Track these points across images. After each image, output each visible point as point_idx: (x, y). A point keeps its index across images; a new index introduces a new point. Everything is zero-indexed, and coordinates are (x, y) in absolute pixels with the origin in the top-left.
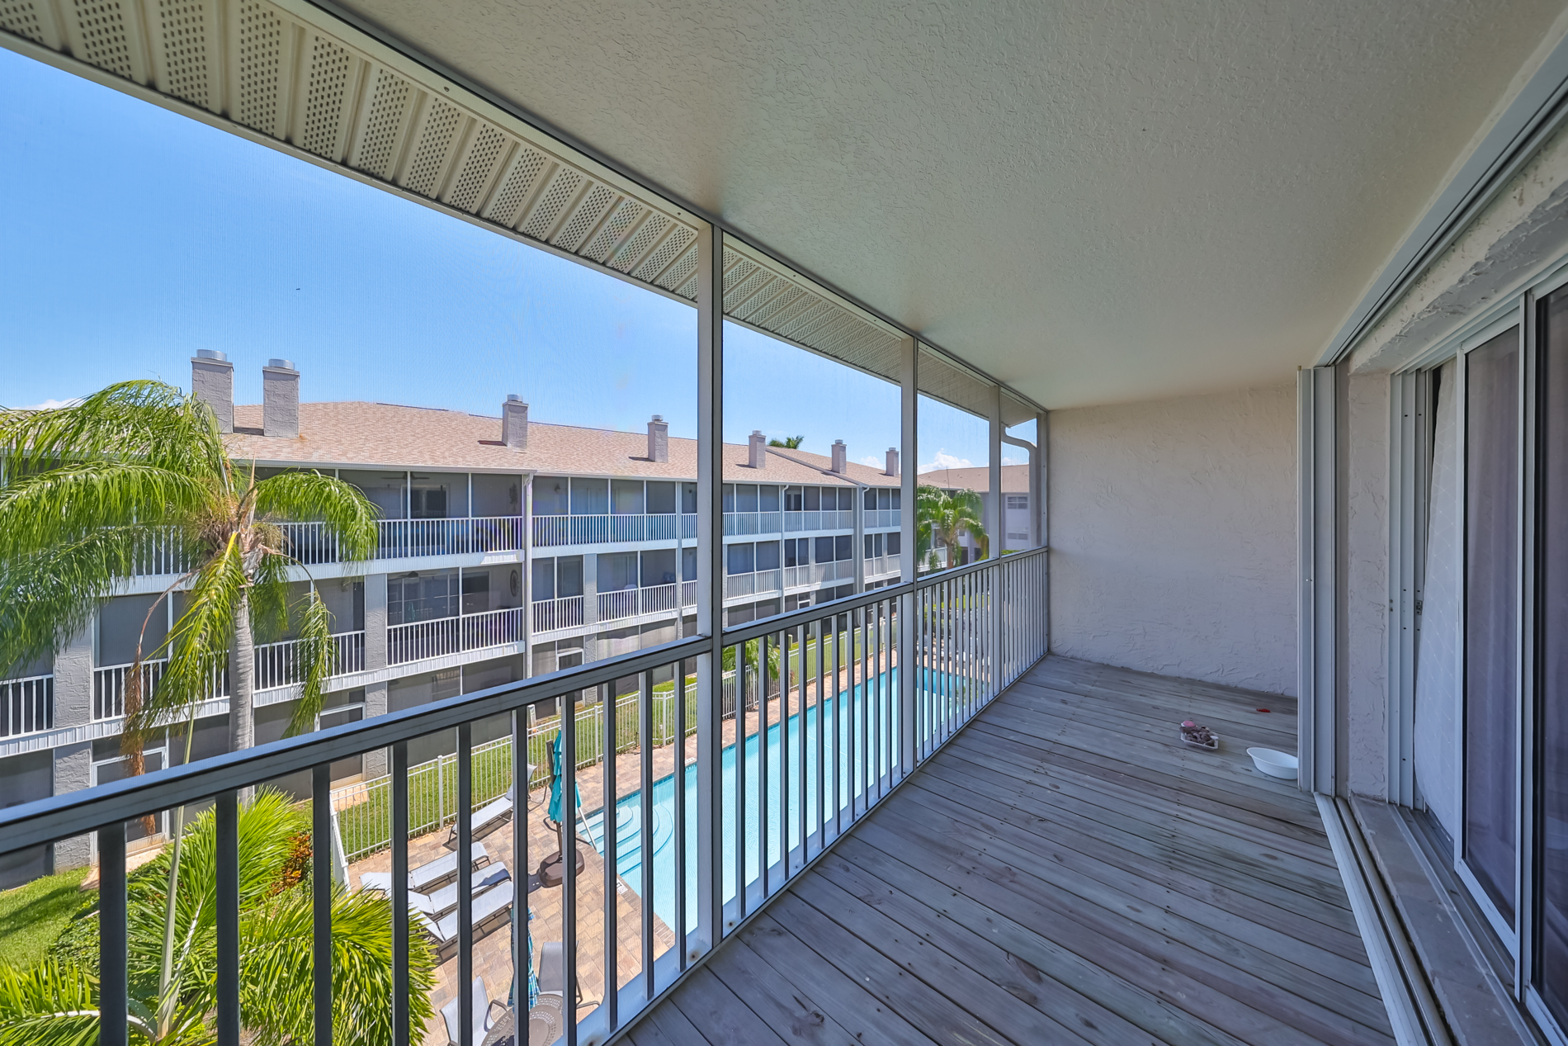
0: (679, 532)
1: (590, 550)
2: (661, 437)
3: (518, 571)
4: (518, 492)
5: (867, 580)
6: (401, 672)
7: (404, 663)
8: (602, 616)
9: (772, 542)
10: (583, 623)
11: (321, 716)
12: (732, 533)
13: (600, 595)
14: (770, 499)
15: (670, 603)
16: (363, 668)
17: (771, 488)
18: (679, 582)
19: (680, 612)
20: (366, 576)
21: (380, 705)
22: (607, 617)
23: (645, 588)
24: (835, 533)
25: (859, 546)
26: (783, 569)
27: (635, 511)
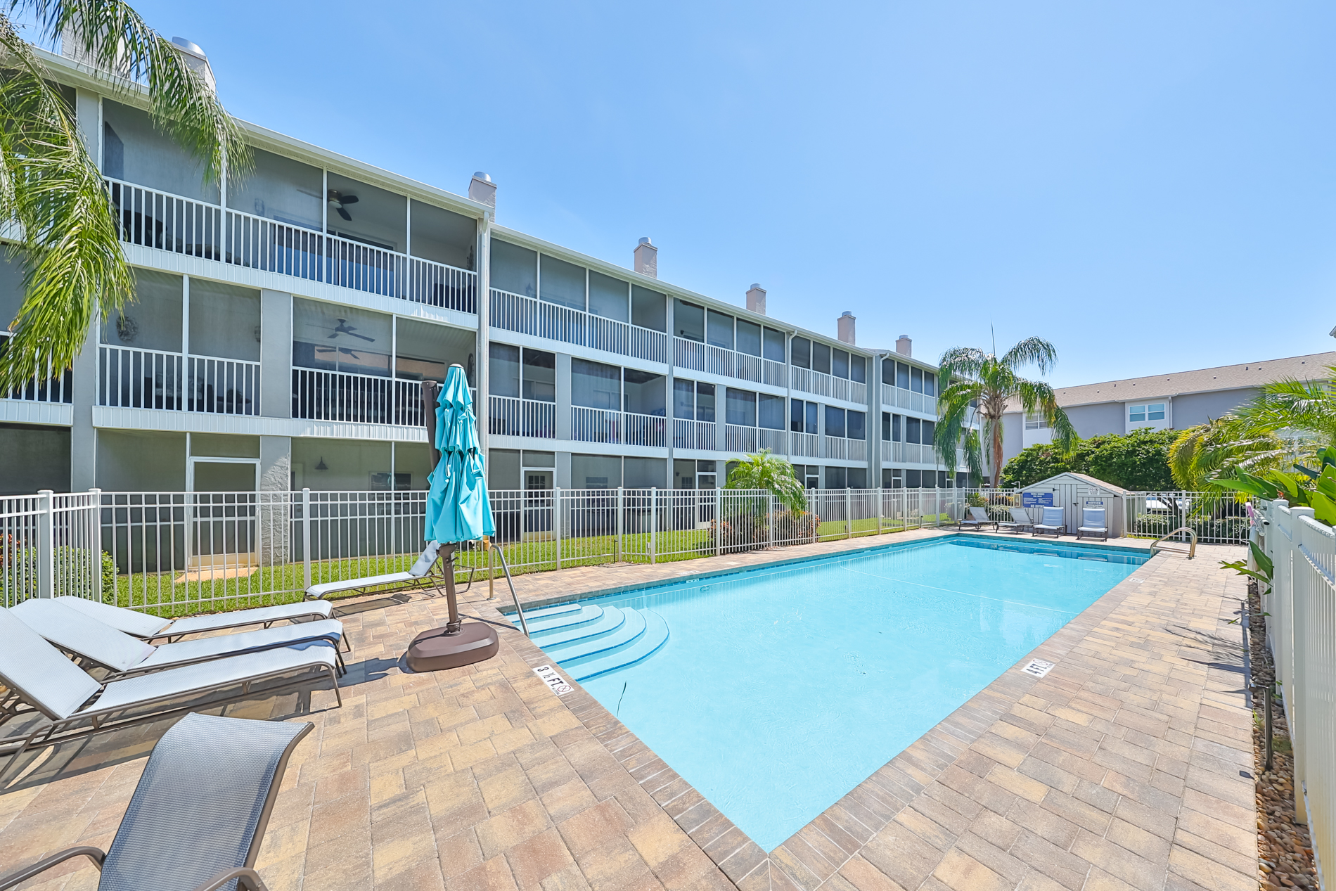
0: (669, 356)
1: (562, 349)
3: (472, 345)
4: (473, 246)
5: (885, 465)
6: (309, 430)
7: (315, 419)
8: (578, 435)
9: (777, 397)
10: (554, 437)
11: (195, 463)
12: (731, 375)
13: (575, 409)
14: (775, 347)
15: (659, 441)
16: (257, 413)
17: (776, 334)
18: (669, 418)
19: (671, 453)
20: (263, 289)
21: (282, 467)
22: (584, 438)
23: (629, 414)
24: (847, 405)
25: (876, 426)
26: (789, 432)
27: (617, 317)
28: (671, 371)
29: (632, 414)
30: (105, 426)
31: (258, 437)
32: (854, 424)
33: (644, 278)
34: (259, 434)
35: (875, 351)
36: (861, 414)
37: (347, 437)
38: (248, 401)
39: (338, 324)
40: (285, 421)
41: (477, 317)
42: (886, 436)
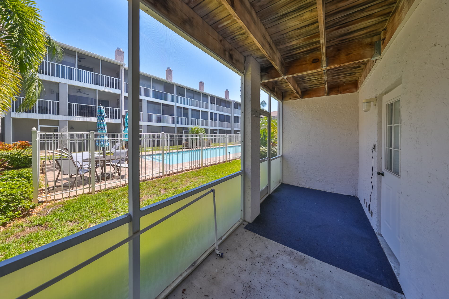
0: (175, 100)
1: (145, 98)
2: (170, 74)
3: (119, 99)
4: (119, 73)
5: (235, 129)
6: (73, 119)
7: (75, 116)
8: (148, 121)
9: (206, 112)
10: (142, 121)
11: (40, 127)
12: (193, 106)
13: (148, 114)
14: (205, 99)
15: (172, 122)
16: (58, 114)
17: (206, 96)
18: (175, 116)
19: (176, 125)
20: (59, 82)
21: (65, 128)
22: (151, 121)
23: (164, 115)
24: (225, 114)
25: (233, 119)
26: (209, 120)
27: (160, 90)
28: (176, 104)
29: (165, 115)
30: (14, 117)
31: (58, 121)
32: (227, 119)
33: (169, 81)
34: (59, 120)
35: (232, 100)
36: (230, 116)
37: (84, 121)
38: (50, 110)
39: (78, 90)
40: (66, 117)
41: (121, 90)
42: (235, 122)
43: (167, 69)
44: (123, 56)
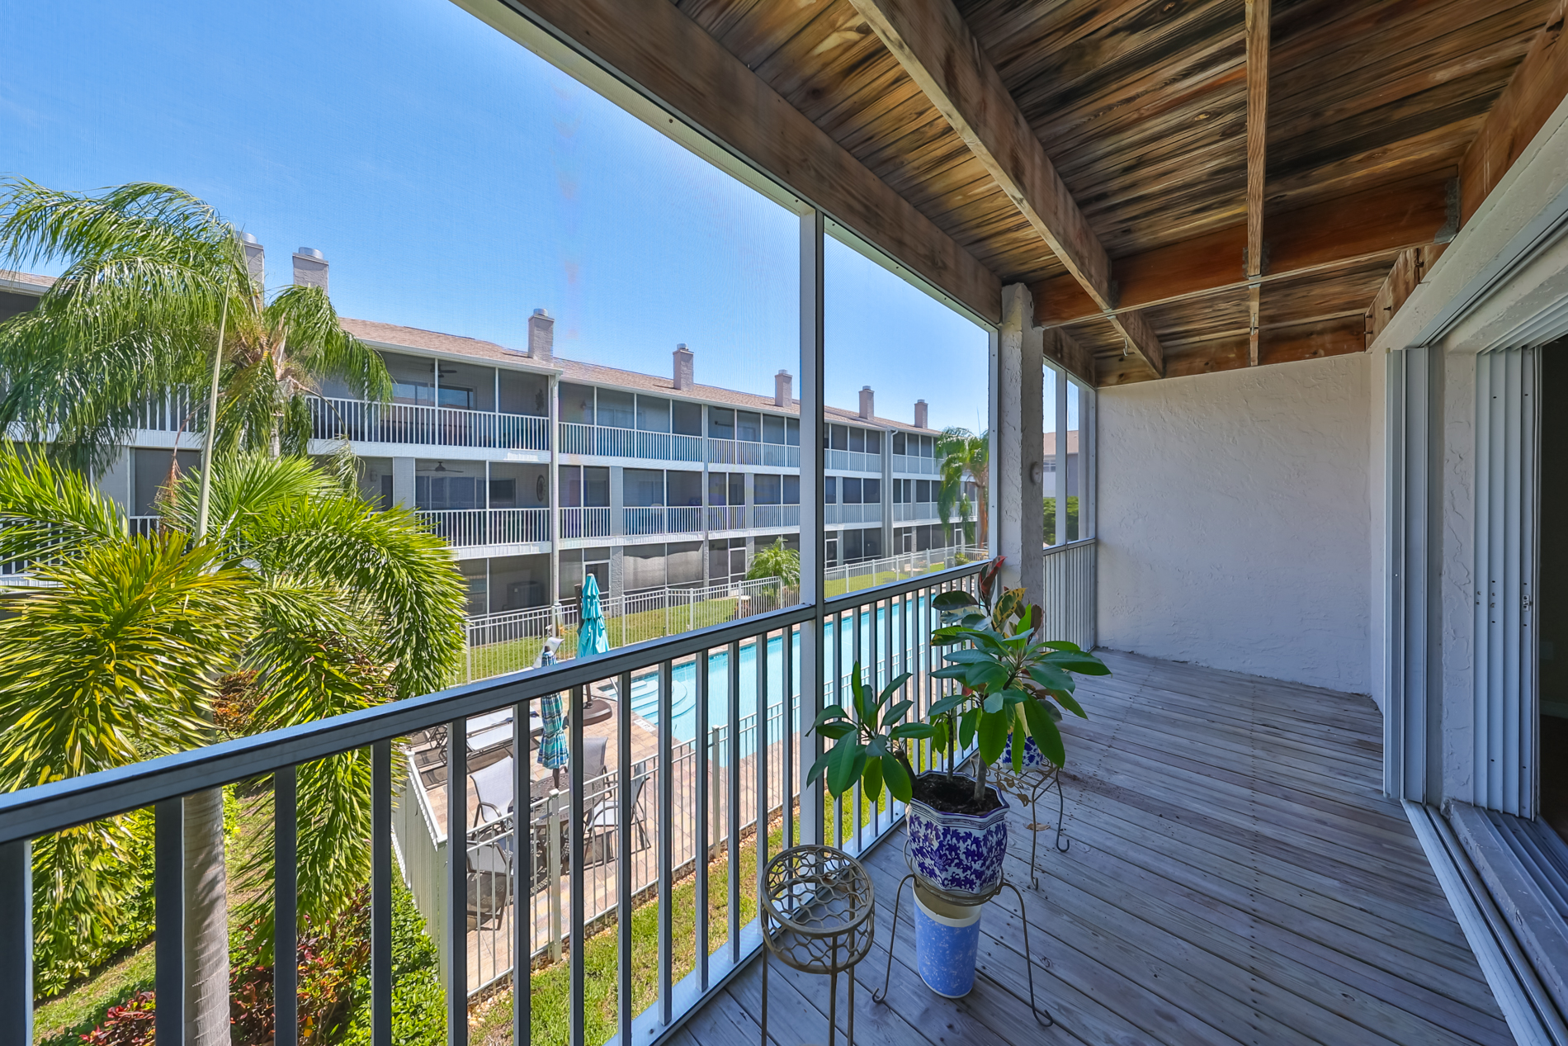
0: (705, 455)
1: (616, 462)
2: (687, 366)
3: (544, 476)
4: (544, 396)
5: (895, 525)
8: (628, 531)
10: (609, 535)
12: (758, 463)
13: (626, 510)
15: (696, 526)
18: (705, 505)
19: (707, 536)
20: (395, 458)
22: (634, 533)
23: (671, 507)
24: (863, 475)
25: (888, 491)
27: (661, 429)
28: (706, 467)
29: (674, 508)
32: (871, 491)
33: (683, 394)
35: (886, 426)
36: (877, 481)
39: (437, 465)
41: (549, 452)
42: (897, 500)
43: (676, 349)
44: (552, 332)
